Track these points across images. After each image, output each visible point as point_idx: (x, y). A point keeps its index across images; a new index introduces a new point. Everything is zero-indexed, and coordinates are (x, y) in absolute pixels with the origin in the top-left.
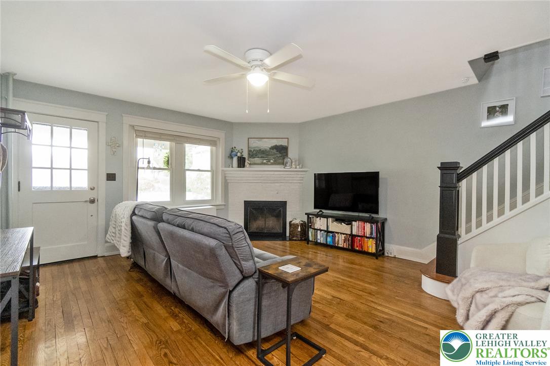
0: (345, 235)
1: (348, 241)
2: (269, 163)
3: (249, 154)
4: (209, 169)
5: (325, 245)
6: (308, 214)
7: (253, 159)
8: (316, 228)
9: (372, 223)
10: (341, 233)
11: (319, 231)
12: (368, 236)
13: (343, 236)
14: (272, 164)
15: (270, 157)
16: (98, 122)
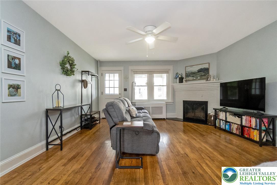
0: (237, 125)
1: (239, 129)
2: (197, 79)
3: (186, 75)
4: (166, 85)
5: (225, 130)
6: (215, 110)
7: (188, 78)
8: (220, 118)
9: (257, 118)
10: (235, 124)
11: (221, 121)
12: (253, 127)
13: (236, 125)
14: (199, 80)
15: (197, 76)
16: (121, 70)
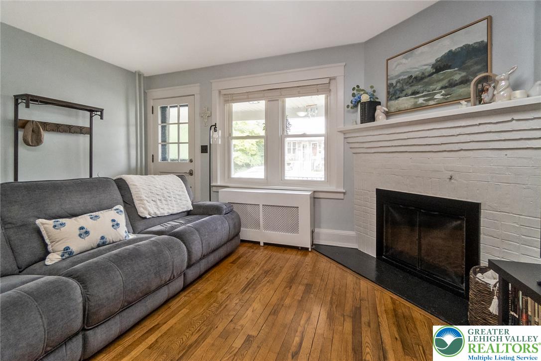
2: (431, 103)
3: (388, 93)
4: (323, 132)
7: (397, 101)
14: (440, 104)
15: (433, 86)
16: (194, 95)
